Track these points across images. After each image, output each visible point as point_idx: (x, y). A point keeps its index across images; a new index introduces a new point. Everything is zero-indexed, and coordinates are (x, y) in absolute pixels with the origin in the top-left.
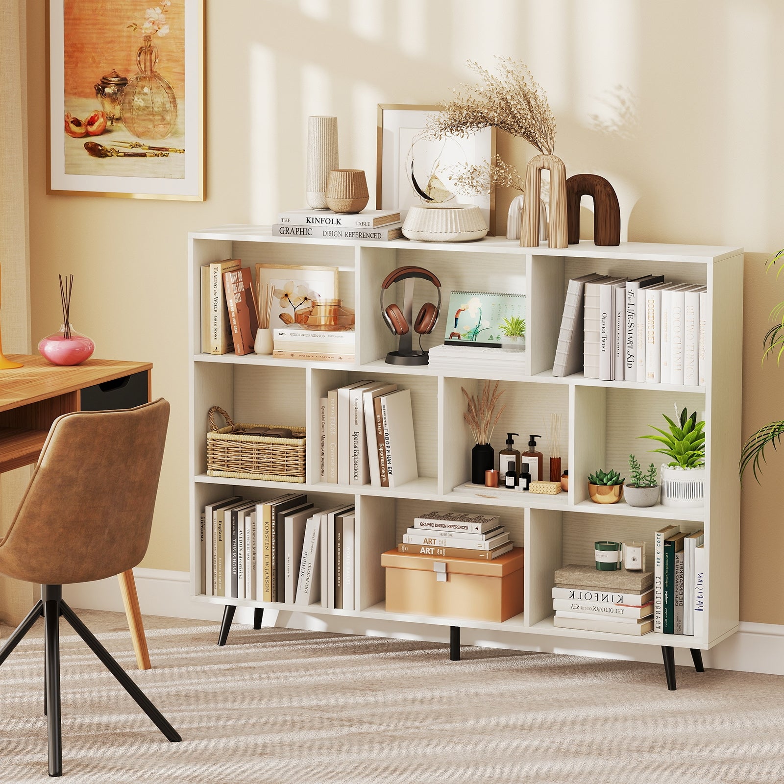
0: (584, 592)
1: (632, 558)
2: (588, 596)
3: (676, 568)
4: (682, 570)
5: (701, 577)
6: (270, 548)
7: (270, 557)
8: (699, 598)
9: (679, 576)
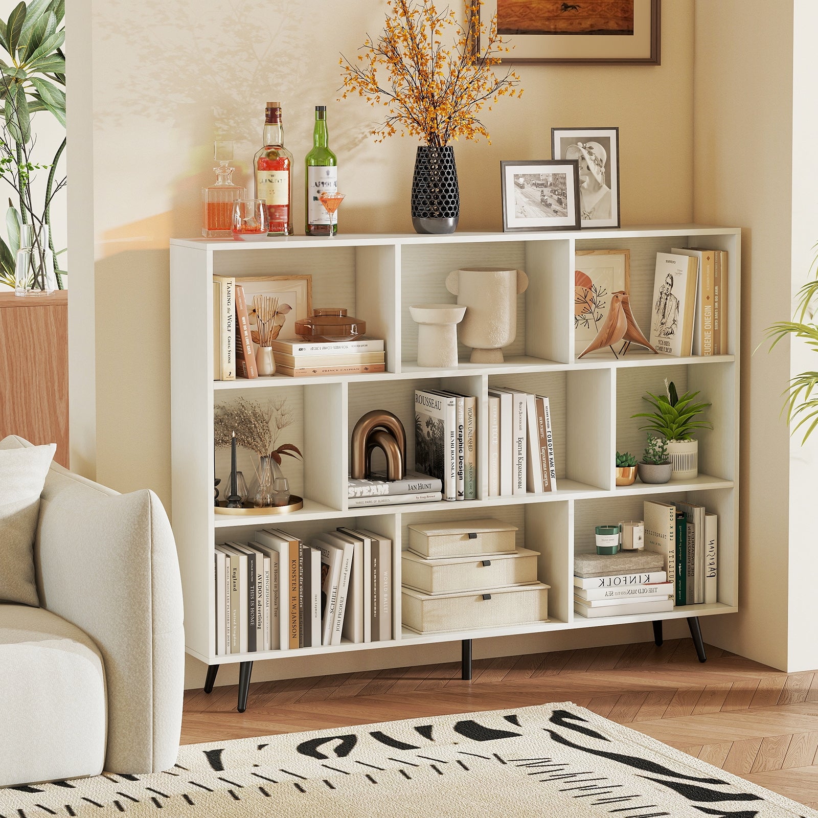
0: (613, 578)
1: (638, 537)
2: (617, 581)
3: (687, 539)
4: (693, 540)
5: (713, 544)
6: (297, 589)
7: (297, 598)
8: (711, 564)
9: (691, 547)
